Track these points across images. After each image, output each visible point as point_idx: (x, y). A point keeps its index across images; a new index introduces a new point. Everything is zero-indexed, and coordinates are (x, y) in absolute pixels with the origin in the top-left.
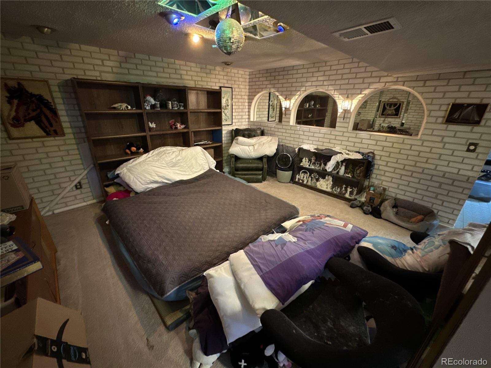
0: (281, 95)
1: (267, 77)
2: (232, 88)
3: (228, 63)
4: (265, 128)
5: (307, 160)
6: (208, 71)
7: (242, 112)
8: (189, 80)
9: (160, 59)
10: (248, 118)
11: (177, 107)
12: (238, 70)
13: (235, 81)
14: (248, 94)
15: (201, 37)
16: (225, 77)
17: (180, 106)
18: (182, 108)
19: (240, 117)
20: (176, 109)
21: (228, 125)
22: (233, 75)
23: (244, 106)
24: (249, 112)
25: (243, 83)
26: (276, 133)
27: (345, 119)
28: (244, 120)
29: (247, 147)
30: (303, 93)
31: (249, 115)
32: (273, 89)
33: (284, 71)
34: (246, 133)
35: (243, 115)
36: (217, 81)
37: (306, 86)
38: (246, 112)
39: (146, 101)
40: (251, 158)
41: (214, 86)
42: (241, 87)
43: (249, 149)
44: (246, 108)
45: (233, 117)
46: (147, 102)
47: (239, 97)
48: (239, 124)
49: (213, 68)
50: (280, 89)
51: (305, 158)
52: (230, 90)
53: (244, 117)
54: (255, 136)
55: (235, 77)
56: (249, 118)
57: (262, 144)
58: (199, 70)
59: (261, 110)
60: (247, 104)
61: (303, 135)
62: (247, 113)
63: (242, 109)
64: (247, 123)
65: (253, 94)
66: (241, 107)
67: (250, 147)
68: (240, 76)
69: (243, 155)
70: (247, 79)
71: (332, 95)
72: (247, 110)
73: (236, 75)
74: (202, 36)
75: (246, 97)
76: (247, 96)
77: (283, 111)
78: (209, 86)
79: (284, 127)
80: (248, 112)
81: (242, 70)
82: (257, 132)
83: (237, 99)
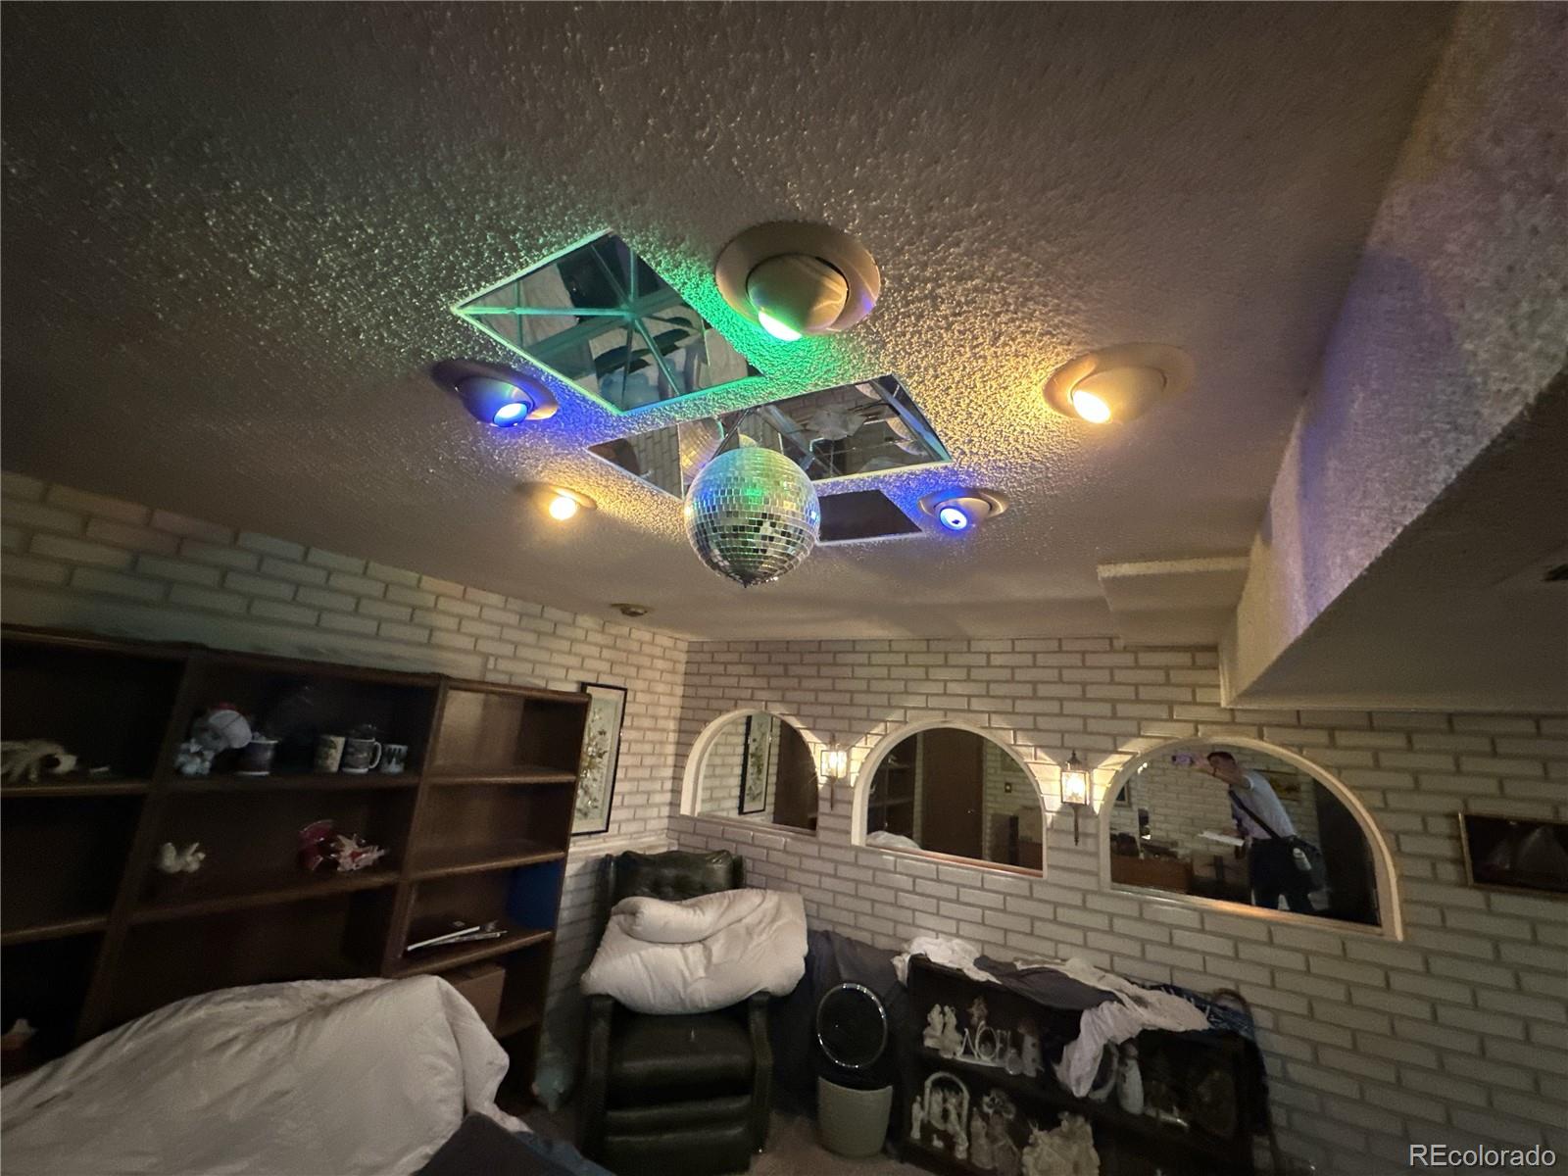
0: (812, 729)
1: (755, 665)
2: (625, 690)
3: (633, 610)
4: (744, 851)
5: (952, 1020)
6: (548, 627)
7: (652, 778)
8: (465, 652)
9: (356, 564)
10: (671, 804)
11: (372, 763)
12: (654, 634)
13: (638, 668)
14: (677, 712)
15: (585, 502)
16: (606, 653)
17: (388, 756)
18: (394, 768)
19: (640, 799)
20: (363, 770)
21: (590, 833)
22: (635, 647)
23: (660, 755)
24: (677, 779)
25: (667, 677)
26: (794, 876)
27: (1080, 839)
28: (654, 812)
29: (673, 954)
30: (896, 729)
31: (676, 792)
32: (778, 705)
33: (819, 651)
34: (670, 873)
35: (654, 792)
36: (573, 661)
37: (906, 709)
38: (663, 780)
39: (205, 730)
40: (694, 1011)
41: (560, 680)
42: (660, 688)
43: (686, 959)
44: (665, 766)
45: (617, 800)
46: (207, 736)
47: (647, 723)
48: (633, 827)
49: (567, 616)
50: (805, 709)
51: (937, 1008)
52: (617, 695)
53: (657, 798)
54: (705, 890)
55: (640, 652)
56: (675, 804)
57: (742, 931)
58: (514, 619)
59: (718, 771)
60: (671, 749)
61: (914, 892)
62: (668, 785)
63: (652, 767)
64: (665, 822)
65: (701, 715)
66: (648, 761)
67: (689, 950)
68: (658, 651)
69: (652, 1001)
70: (679, 662)
71: (1010, 745)
72: (669, 772)
73: (647, 649)
74: (594, 502)
75: (672, 725)
76: (674, 718)
77: (820, 786)
78: (538, 677)
79: (827, 852)
80: (674, 778)
81: (670, 634)
82: (713, 871)
83: (638, 729)
